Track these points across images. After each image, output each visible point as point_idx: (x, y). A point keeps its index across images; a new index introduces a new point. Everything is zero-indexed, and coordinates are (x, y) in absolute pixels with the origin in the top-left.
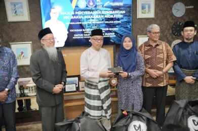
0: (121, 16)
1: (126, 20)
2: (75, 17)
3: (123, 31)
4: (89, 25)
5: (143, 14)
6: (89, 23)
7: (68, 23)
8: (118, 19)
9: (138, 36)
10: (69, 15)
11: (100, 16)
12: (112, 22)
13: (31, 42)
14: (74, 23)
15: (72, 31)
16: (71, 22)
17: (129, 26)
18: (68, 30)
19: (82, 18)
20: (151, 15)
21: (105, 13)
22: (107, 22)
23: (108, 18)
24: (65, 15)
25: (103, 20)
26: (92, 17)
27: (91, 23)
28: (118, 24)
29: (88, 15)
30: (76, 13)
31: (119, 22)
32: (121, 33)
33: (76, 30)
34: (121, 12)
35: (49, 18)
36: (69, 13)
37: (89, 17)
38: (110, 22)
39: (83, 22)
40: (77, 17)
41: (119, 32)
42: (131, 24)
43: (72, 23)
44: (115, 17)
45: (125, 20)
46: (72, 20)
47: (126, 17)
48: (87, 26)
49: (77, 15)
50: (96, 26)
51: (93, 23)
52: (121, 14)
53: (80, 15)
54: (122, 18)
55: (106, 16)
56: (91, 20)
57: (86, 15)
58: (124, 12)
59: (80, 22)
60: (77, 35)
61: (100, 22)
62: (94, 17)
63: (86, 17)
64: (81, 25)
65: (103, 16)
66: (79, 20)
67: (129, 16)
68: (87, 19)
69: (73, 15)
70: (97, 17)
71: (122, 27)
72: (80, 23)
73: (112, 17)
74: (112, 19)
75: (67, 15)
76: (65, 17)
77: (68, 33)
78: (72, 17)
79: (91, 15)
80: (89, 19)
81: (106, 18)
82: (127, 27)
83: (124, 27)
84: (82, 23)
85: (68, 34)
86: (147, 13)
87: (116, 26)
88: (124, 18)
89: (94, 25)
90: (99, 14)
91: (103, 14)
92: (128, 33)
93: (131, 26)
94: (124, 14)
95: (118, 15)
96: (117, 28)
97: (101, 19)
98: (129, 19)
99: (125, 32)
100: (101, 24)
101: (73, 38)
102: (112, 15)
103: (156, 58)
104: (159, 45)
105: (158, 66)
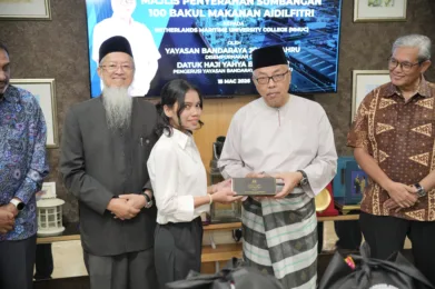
0: (310, 13)
1: (323, 25)
2: (181, 13)
3: (313, 56)
4: (219, 36)
5: (372, 8)
6: (220, 30)
7: (162, 30)
8: (302, 23)
9: (355, 72)
10: (164, 6)
11: (250, 11)
12: (285, 30)
13: (51, 80)
14: (177, 30)
15: (172, 51)
16: (169, 26)
17: (330, 43)
18: (162, 50)
19: (201, 16)
20: (397, 10)
21: (266, 4)
22: (270, 30)
23: (274, 19)
24: (154, 6)
25: (258, 24)
26: (228, 13)
27: (225, 30)
28: (302, 36)
29: (218, 7)
31: (305, 30)
32: (307, 62)
33: (182, 51)
35: (106, 12)
36: (164, 1)
37: (221, 13)
38: (279, 30)
39: (204, 26)
40: (187, 13)
41: (301, 59)
42: (336, 36)
43: (171, 30)
44: (291, 15)
45: (321, 24)
46: (173, 22)
47: (323, 17)
48: (213, 39)
49: (187, 7)
50: (237, 39)
51: (232, 30)
52: (311, 7)
53: (196, 7)
54: (313, 20)
55: (267, 14)
56: (226, 23)
57: (212, 8)
59: (193, 26)
60: (185, 65)
61: (252, 30)
62: (235, 14)
63: (211, 14)
64: (197, 36)
65: (258, 13)
66: (192, 22)
67: (334, 12)
68: (216, 21)
69: (176, 8)
70: (243, 14)
71: (310, 43)
72: (195, 30)
73: (284, 14)
74: (284, 22)
75: (159, 7)
76: (152, 13)
77: (159, 56)
78: (173, 13)
79: (227, 7)
80: (220, 19)
81: (267, 18)
82: (325, 45)
83: (317, 45)
84: (201, 30)
86: (383, 4)
87: (296, 42)
88: (319, 19)
89: (234, 36)
90: (248, 7)
91: (259, 7)
92: (328, 63)
93: (336, 43)
94: (318, 6)
95: (302, 11)
96: (297, 46)
97: (255, 21)
98: (332, 21)
99: (320, 59)
100: (254, 33)
101: (175, 71)
102: (285, 8)
103: (408, 135)
104: (424, 98)
105: (411, 158)
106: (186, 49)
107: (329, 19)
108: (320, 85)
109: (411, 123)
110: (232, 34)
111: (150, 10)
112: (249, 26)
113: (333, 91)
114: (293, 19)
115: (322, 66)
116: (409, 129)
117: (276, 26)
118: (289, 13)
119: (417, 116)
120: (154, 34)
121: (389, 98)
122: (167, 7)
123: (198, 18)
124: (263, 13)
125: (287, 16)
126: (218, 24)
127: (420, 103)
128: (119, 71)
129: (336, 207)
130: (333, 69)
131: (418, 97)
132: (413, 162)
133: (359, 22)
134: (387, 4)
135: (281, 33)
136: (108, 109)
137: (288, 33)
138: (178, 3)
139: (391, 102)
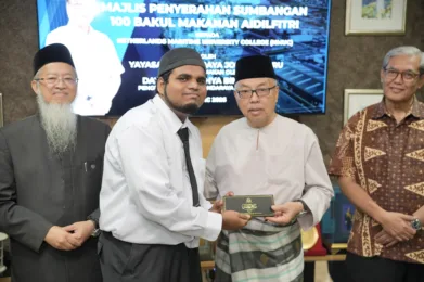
0: (295, 25)
1: (309, 38)
2: (147, 22)
3: (298, 73)
5: (366, 19)
6: (191, 42)
7: (125, 41)
8: (285, 35)
9: (347, 91)
10: (127, 14)
11: (226, 21)
12: (266, 42)
14: (142, 41)
15: (137, 65)
17: (317, 58)
18: (125, 62)
19: (171, 25)
20: (395, 22)
21: (244, 14)
22: (248, 42)
23: (253, 30)
24: (116, 14)
25: (235, 36)
26: (200, 23)
27: (197, 42)
28: (285, 50)
29: (190, 16)
30: (153, 7)
31: (289, 43)
32: (291, 79)
33: (148, 65)
34: (295, 11)
35: (61, 19)
36: (127, 7)
37: (193, 23)
38: (259, 42)
39: (173, 37)
40: (153, 23)
41: (284, 76)
42: (325, 51)
44: (272, 27)
45: (306, 37)
46: (138, 32)
47: (310, 29)
49: (154, 15)
50: (212, 52)
51: (205, 42)
52: (295, 17)
53: (164, 16)
54: (297, 32)
55: (245, 24)
56: (199, 34)
57: (183, 18)
58: (304, 11)
59: (161, 37)
60: (151, 80)
61: (228, 42)
62: (208, 24)
63: (182, 23)
64: (165, 48)
65: (235, 24)
66: (160, 33)
67: (322, 23)
68: (187, 31)
69: (142, 16)
70: (218, 24)
71: (295, 58)
72: (163, 42)
73: (264, 25)
74: (264, 34)
75: (122, 15)
76: (115, 21)
78: (139, 23)
79: (200, 16)
80: (192, 30)
81: (245, 29)
82: (311, 61)
83: (303, 61)
84: (171, 42)
85: (122, 76)
86: (379, 16)
87: (279, 57)
88: (304, 31)
89: (208, 49)
90: (225, 16)
91: (236, 17)
92: (314, 81)
93: (323, 58)
94: (303, 16)
95: (285, 21)
96: (279, 61)
97: (231, 33)
98: (320, 33)
99: (305, 77)
100: (230, 46)
101: (140, 88)
102: (266, 18)
103: (402, 161)
104: (418, 119)
105: (408, 188)
106: (154, 63)
107: (315, 31)
108: (306, 105)
109: (405, 147)
110: (205, 46)
111: (112, 18)
112: (225, 38)
113: (320, 112)
114: (274, 30)
115: (309, 84)
116: (403, 154)
117: (256, 38)
118: (270, 23)
119: (411, 140)
120: (116, 44)
121: (378, 119)
122: (131, 16)
123: (167, 27)
124: (240, 23)
125: (268, 27)
126: (190, 35)
127: (413, 125)
128: (60, 85)
129: (324, 246)
130: (320, 88)
131: (411, 118)
132: (410, 193)
133: (351, 35)
134: (383, 16)
135: (261, 47)
136: (48, 130)
137: (269, 47)
138: (144, 10)
139: (381, 124)
